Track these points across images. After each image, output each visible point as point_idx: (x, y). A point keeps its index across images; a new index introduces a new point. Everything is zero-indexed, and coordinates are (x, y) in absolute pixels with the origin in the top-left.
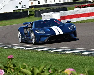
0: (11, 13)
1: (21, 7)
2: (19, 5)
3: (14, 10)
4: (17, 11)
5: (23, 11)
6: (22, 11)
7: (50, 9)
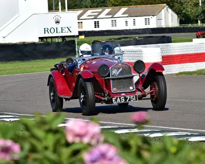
0: (34, 44)
1: (59, 30)
2: (55, 26)
3: (41, 38)
4: (49, 40)
5: (63, 40)
6: (60, 40)
7: (128, 39)
